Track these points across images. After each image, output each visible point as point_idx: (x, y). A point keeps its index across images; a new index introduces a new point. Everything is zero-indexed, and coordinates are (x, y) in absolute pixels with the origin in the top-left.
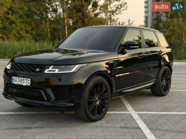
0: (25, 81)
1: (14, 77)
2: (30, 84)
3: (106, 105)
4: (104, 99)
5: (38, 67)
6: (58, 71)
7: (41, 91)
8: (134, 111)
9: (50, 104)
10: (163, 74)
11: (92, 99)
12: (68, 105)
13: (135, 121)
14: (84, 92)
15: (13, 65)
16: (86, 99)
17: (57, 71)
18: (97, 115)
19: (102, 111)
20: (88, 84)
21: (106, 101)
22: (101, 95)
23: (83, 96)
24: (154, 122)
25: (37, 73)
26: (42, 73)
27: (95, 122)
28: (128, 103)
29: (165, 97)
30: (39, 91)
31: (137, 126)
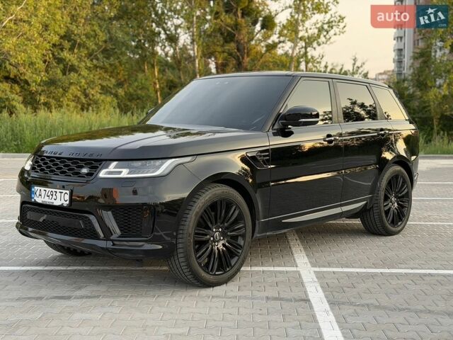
0: (58, 194)
1: (36, 188)
2: (68, 202)
3: (240, 251)
4: (235, 238)
5: (85, 164)
6: (128, 174)
7: (92, 217)
8: (309, 265)
9: (109, 245)
10: (390, 183)
11: (206, 235)
12: (148, 246)
13: (303, 286)
14: (184, 219)
15: (37, 162)
16: (190, 236)
17: (125, 173)
18: (217, 271)
19: (230, 264)
20: (195, 202)
21: (241, 242)
22: (227, 228)
23: (181, 227)
24: (345, 289)
25: (84, 177)
26: (93, 177)
27: (213, 287)
28: (302, 249)
29: (394, 237)
30: (87, 217)
31: (304, 297)
